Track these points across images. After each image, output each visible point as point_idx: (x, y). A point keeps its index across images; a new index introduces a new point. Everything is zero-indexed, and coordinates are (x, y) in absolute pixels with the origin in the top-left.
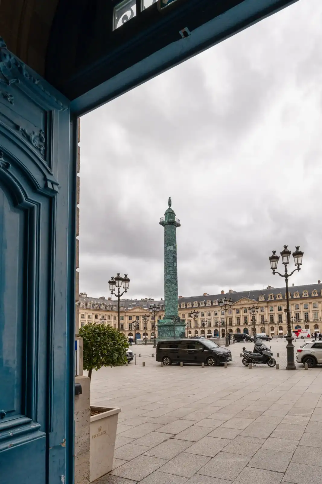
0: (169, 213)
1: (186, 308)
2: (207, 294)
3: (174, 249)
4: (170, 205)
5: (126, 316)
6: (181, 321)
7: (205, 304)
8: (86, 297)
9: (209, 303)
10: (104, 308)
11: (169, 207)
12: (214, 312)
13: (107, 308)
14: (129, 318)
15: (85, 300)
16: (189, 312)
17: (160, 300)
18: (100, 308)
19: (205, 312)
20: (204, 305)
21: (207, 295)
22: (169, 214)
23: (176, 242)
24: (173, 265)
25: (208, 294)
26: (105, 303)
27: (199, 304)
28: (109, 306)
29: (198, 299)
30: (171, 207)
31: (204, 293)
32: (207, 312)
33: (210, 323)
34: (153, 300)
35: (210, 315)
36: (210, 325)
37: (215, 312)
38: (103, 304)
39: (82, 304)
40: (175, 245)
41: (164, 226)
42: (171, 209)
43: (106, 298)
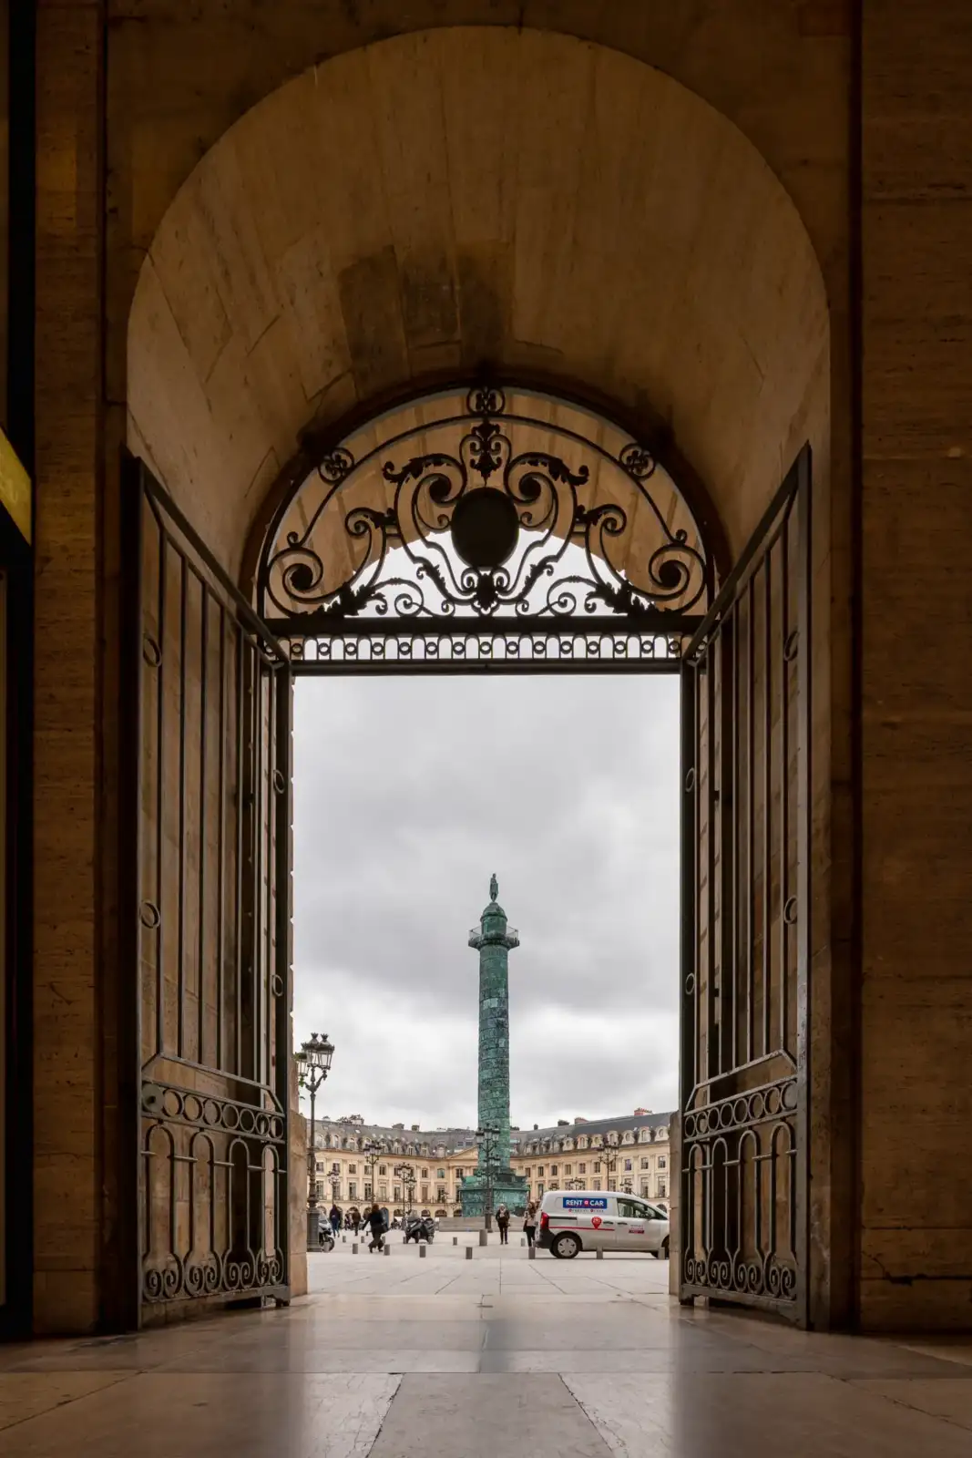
0: (489, 915)
1: (589, 1150)
2: (643, 1111)
3: (499, 1004)
4: (494, 895)
5: (449, 1168)
6: (513, 1179)
7: (636, 1137)
8: (362, 1127)
9: (645, 1137)
10: (400, 1149)
11: (491, 901)
12: (657, 1158)
13: (407, 1151)
14: (458, 1173)
15: (358, 1131)
16: (595, 1158)
17: (533, 1129)
18: (390, 1149)
19: (636, 1158)
20: (631, 1141)
21: (645, 1114)
22: (489, 918)
23: (506, 987)
24: (497, 1045)
25: (648, 1112)
26: (403, 1139)
27: (620, 1138)
28: (412, 1144)
29: (620, 1125)
30: (496, 901)
31: (636, 1109)
32: (640, 1158)
33: (647, 1188)
34: (518, 1129)
35: (646, 1166)
36: (647, 1192)
37: (661, 1159)
38: (398, 1141)
39: (350, 1141)
40: (503, 995)
41: (479, 949)
42: (496, 904)
43: (408, 1127)
